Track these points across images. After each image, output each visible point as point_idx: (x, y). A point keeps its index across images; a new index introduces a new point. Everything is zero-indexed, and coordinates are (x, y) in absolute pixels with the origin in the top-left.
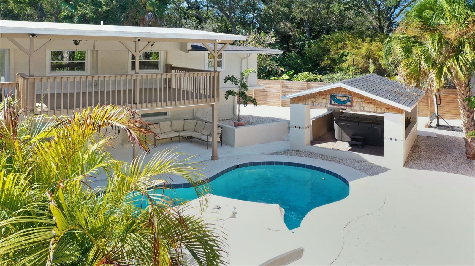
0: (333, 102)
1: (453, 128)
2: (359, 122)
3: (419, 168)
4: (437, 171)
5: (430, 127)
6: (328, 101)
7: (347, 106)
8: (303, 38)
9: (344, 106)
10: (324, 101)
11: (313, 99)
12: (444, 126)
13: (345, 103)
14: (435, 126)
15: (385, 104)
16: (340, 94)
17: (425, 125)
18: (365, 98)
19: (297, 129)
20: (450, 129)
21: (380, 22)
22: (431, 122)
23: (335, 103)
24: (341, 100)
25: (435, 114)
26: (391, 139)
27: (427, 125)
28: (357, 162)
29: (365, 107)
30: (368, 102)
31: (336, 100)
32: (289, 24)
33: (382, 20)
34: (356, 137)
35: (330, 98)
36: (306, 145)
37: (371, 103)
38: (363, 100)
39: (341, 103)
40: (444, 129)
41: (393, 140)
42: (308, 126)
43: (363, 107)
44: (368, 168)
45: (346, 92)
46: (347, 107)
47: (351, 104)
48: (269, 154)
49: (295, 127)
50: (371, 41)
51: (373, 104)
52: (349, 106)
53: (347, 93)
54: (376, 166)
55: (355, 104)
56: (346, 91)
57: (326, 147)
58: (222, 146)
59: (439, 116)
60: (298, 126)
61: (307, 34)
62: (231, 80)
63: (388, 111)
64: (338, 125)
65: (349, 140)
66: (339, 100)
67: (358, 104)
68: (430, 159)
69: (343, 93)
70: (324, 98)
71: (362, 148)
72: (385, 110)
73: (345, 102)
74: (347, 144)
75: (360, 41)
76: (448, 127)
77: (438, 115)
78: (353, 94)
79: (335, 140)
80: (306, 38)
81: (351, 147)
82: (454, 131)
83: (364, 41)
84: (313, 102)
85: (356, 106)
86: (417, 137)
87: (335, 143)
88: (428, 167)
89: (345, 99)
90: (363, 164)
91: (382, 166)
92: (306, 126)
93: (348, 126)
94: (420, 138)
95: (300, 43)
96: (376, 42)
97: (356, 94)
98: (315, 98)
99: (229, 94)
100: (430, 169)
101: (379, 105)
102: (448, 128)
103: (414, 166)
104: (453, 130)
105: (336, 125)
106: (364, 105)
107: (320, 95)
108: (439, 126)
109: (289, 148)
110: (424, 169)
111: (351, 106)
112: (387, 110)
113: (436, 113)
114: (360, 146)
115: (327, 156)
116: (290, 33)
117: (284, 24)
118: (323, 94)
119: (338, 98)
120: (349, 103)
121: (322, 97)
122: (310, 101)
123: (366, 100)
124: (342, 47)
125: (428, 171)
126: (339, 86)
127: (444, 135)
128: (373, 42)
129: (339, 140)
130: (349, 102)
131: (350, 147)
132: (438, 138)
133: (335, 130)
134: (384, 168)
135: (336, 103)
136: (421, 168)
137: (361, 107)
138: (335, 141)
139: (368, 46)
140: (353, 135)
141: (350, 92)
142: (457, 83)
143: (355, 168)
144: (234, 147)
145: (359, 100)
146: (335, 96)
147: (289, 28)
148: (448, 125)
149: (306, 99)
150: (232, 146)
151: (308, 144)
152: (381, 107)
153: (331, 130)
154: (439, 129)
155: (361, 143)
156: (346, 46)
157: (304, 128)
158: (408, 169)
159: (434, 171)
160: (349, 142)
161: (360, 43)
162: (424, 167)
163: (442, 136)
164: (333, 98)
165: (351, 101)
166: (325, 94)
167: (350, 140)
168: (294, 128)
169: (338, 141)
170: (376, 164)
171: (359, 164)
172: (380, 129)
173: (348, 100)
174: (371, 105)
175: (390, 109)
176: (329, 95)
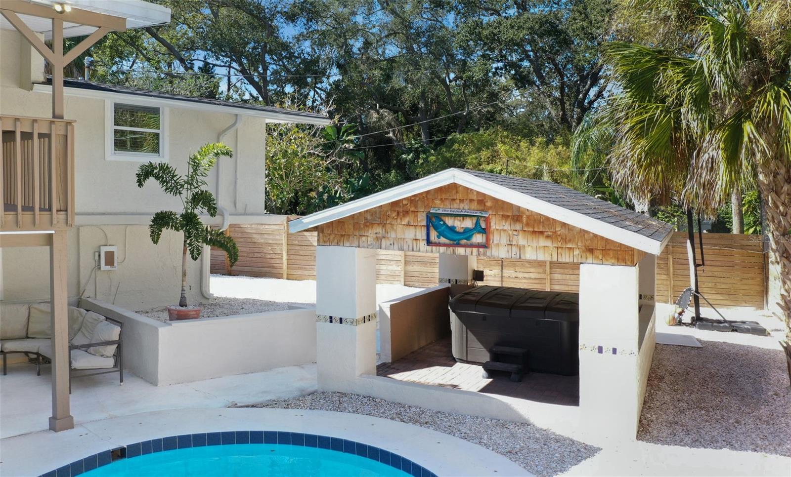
0: (434, 235)
1: (733, 324)
2: (511, 307)
3: (681, 443)
4: (736, 449)
5: (680, 323)
6: (421, 234)
7: (472, 246)
8: (416, 146)
9: (465, 246)
10: (410, 234)
11: (379, 230)
12: (712, 321)
13: (468, 239)
14: (690, 322)
15: (583, 232)
16: (455, 208)
17: (667, 320)
18: (524, 220)
19: (336, 325)
20: (725, 327)
21: (563, 109)
22: (680, 310)
23: (439, 237)
24: (457, 229)
25: (690, 290)
26: (600, 350)
27: (674, 318)
28: (503, 426)
29: (524, 246)
30: (534, 232)
31: (443, 228)
32: (389, 114)
33: (567, 106)
34: (506, 349)
35: (424, 223)
36: (361, 375)
37: (542, 233)
38: (518, 226)
39: (457, 238)
40: (712, 328)
41: (607, 354)
42: (366, 315)
43: (521, 248)
44: (534, 446)
45: (471, 200)
46: (475, 250)
47: (484, 241)
48: (247, 406)
49: (331, 317)
50: (547, 143)
51: (548, 237)
52: (479, 246)
53: (474, 205)
54: (559, 440)
55: (495, 238)
56: (471, 197)
57: (422, 381)
58: (121, 381)
59: (699, 295)
60: (337, 315)
61: (423, 137)
62: (157, 178)
63: (590, 260)
64: (459, 316)
65: (486, 357)
66: (452, 229)
67: (504, 241)
68: (702, 409)
69: (462, 206)
70: (408, 225)
71: (520, 381)
72: (584, 255)
73: (467, 233)
74: (480, 371)
75: (524, 144)
76: (719, 322)
77: (697, 291)
78: (491, 208)
79: (449, 360)
80: (422, 146)
81: (491, 380)
82: (736, 331)
83: (532, 143)
84: (379, 239)
85: (498, 245)
86: (656, 347)
87: (449, 368)
88: (707, 438)
89: (469, 223)
90: (520, 432)
91: (575, 439)
92: (359, 316)
93: (484, 318)
94: (662, 349)
95: (410, 157)
96: (556, 146)
97: (501, 206)
98: (384, 225)
99: (163, 226)
100: (712, 443)
101: (565, 240)
102: (722, 325)
103: (665, 435)
104: (733, 331)
105: (453, 317)
106: (521, 240)
107: (398, 213)
108: (698, 321)
109: (316, 388)
110: (695, 443)
111: (485, 246)
112: (588, 254)
113: (693, 287)
114: (513, 375)
115: (416, 407)
116: (391, 135)
117: (378, 114)
118: (406, 213)
119: (450, 222)
120: (478, 238)
121: (405, 221)
122: (372, 233)
123: (528, 225)
124: (489, 158)
125: (709, 451)
126: (451, 181)
127: (716, 343)
128: (551, 146)
129: (462, 361)
130: (479, 232)
131: (489, 378)
132: (703, 349)
133: (450, 332)
134: (581, 444)
135: (443, 240)
136: (687, 439)
137: (514, 248)
138: (452, 363)
139: (541, 155)
140: (497, 344)
141: (482, 199)
142: (768, 185)
143: (496, 448)
144: (157, 385)
145: (507, 226)
146: (438, 216)
147: (387, 123)
148: (721, 318)
149: (360, 229)
150: (152, 381)
151: (368, 373)
152: (569, 245)
153: (445, 333)
154: (700, 327)
155: (514, 366)
156: (498, 155)
157: (354, 322)
158: (651, 446)
159: (726, 451)
160: (486, 366)
161: (525, 150)
162: (694, 436)
163: (713, 344)
164: (433, 221)
165: (484, 231)
166: (412, 209)
167: (488, 360)
168: (328, 323)
169: (458, 365)
170: (558, 433)
171: (506, 433)
172: (565, 324)
173: (478, 229)
174: (543, 242)
175: (597, 253)
176: (424, 215)
